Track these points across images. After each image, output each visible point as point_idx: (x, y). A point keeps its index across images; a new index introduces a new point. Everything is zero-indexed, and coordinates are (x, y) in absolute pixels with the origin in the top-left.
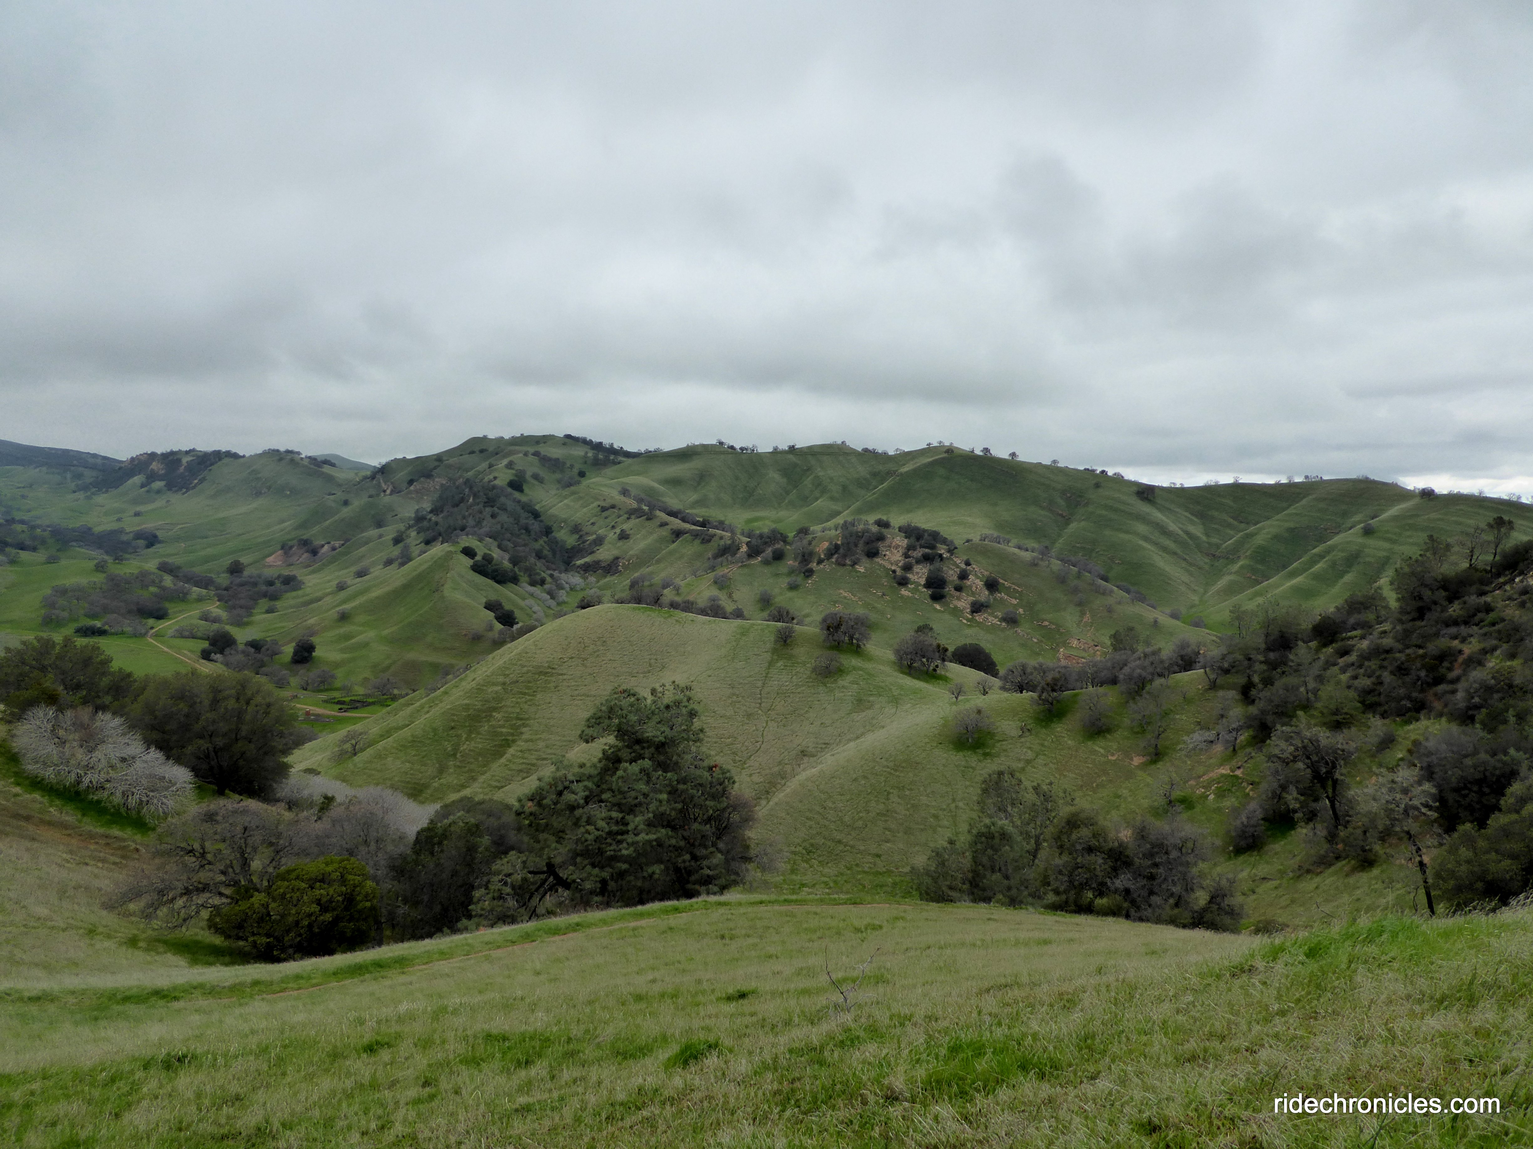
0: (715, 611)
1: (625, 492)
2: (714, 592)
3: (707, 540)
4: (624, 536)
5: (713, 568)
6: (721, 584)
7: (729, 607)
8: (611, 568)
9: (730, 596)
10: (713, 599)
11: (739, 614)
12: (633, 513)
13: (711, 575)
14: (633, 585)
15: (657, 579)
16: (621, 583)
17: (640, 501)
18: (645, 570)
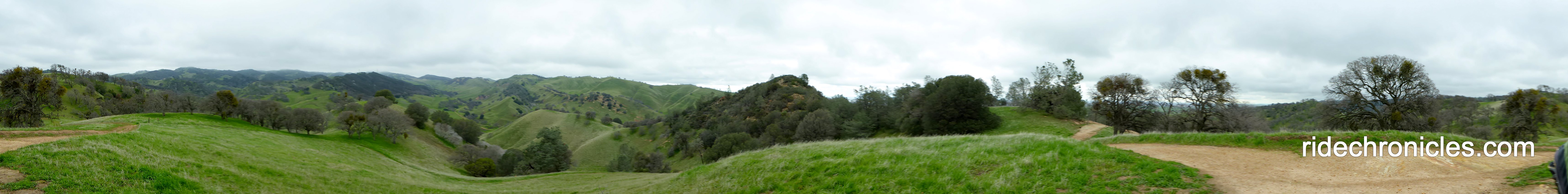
0: (563, 111)
1: (545, 86)
2: (563, 107)
3: (561, 96)
4: (544, 95)
5: (562, 102)
6: (564, 105)
7: (566, 110)
8: (541, 102)
9: (566, 108)
10: (563, 109)
11: (568, 112)
12: (546, 90)
13: (562, 104)
14: (546, 105)
15: (551, 104)
16: (543, 105)
17: (548, 88)
18: (548, 103)
